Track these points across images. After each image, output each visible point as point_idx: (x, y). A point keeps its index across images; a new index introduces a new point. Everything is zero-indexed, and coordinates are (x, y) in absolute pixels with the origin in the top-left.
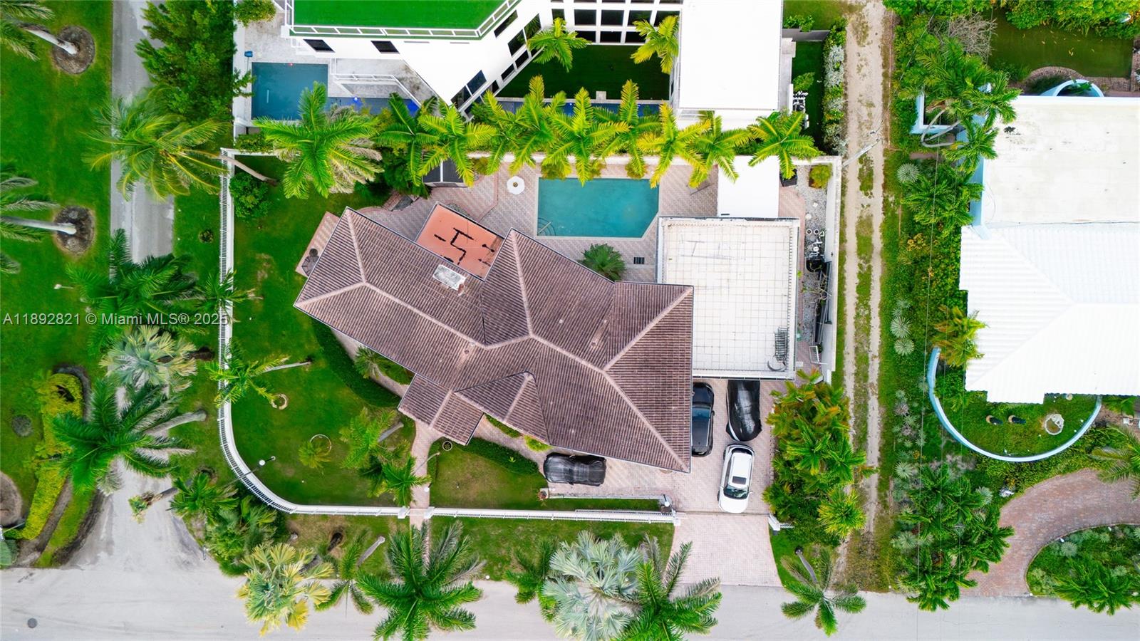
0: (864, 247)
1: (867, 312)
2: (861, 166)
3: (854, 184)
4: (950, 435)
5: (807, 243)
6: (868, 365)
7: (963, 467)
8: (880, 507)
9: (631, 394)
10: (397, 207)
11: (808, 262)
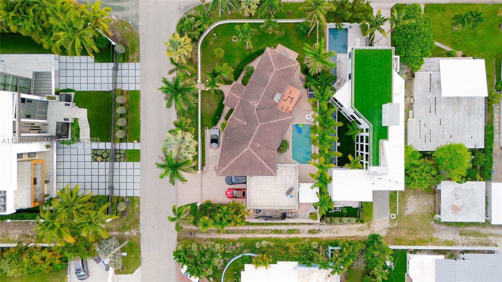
0: (290, 232)
1: (269, 233)
2: (317, 230)
3: (311, 228)
4: (229, 261)
5: (292, 213)
6: (252, 234)
7: (219, 266)
8: (205, 239)
9: (241, 157)
10: (301, 77)
11: (285, 213)
